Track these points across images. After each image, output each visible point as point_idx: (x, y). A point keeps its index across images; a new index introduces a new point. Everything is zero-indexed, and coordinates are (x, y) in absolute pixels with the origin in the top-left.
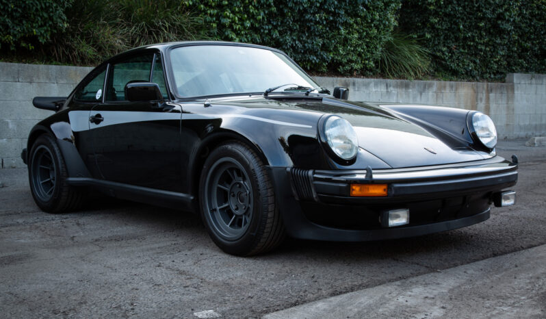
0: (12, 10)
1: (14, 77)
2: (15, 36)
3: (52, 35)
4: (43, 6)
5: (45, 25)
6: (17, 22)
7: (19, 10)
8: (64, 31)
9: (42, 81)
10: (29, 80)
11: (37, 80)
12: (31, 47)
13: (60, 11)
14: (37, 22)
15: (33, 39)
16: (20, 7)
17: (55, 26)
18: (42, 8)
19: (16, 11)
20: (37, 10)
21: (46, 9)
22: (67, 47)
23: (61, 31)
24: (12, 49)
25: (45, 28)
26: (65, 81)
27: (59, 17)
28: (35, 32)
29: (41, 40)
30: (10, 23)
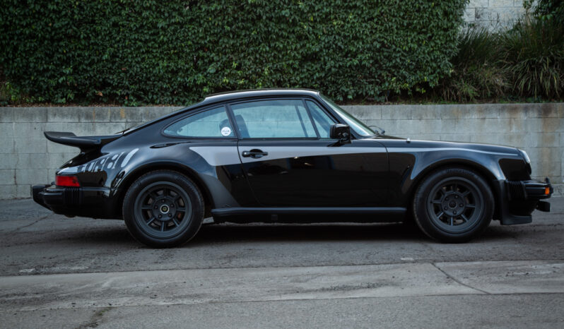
0: (409, 64)
1: (408, 116)
2: (410, 84)
3: (440, 80)
4: (433, 58)
5: (434, 72)
6: (413, 72)
7: (413, 63)
9: (429, 118)
10: (419, 118)
11: (426, 118)
12: (424, 91)
14: (428, 71)
15: (425, 85)
16: (414, 61)
17: (442, 73)
18: (431, 59)
19: (411, 64)
20: (427, 62)
21: (435, 60)
22: (453, 88)
23: (448, 75)
24: (409, 93)
25: (435, 75)
26: (448, 117)
27: (445, 65)
28: (426, 79)
29: (432, 85)
30: (407, 74)
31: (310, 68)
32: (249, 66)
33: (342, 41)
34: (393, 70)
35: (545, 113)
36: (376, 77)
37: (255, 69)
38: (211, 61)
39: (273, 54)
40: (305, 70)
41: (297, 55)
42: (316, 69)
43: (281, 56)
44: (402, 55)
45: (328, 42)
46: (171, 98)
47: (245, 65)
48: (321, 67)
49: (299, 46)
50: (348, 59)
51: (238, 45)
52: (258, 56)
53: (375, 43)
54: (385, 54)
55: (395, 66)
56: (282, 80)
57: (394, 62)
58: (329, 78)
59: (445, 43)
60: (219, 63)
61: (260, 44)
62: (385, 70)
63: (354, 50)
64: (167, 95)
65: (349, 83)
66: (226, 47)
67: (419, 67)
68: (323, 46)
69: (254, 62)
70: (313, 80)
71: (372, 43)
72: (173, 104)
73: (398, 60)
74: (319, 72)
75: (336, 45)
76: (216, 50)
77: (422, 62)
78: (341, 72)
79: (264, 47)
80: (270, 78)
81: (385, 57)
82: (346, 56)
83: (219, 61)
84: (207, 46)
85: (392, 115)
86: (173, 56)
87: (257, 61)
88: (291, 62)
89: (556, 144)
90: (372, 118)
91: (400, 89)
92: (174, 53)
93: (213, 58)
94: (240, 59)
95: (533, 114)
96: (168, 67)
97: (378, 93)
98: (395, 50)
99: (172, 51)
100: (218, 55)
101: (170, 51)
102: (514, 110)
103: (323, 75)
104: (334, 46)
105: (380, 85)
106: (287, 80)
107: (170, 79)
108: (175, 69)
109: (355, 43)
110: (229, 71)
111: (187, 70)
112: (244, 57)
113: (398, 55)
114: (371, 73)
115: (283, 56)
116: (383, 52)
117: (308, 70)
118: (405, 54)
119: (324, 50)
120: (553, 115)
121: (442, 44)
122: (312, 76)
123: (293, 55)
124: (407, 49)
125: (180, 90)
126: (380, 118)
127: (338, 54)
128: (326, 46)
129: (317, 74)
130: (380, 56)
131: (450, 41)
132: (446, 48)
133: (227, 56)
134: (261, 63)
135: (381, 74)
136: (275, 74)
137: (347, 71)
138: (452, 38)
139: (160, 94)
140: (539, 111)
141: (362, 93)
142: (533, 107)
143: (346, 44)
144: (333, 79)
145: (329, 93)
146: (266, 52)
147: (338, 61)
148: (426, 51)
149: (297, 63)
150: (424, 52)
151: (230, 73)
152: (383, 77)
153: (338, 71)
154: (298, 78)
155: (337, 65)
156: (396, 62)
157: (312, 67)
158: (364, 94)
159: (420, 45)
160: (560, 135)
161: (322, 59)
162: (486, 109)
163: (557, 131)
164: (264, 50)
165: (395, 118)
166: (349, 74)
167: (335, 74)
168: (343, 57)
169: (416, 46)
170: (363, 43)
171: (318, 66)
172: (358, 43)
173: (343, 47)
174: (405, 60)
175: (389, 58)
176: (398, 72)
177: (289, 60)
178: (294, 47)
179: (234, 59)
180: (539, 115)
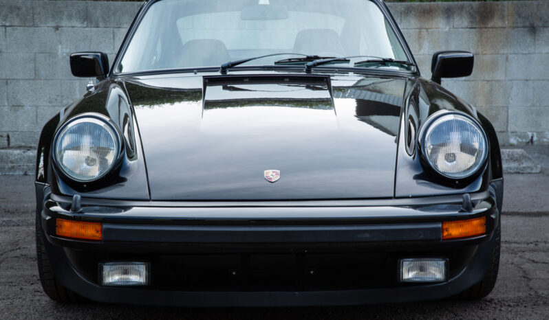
35: (482, 19)
89: (499, 75)
95: (461, 22)
120: (496, 22)
140: (472, 16)
142: (462, 8)
160: (507, 59)
163: (502, 52)
180: (472, 22)
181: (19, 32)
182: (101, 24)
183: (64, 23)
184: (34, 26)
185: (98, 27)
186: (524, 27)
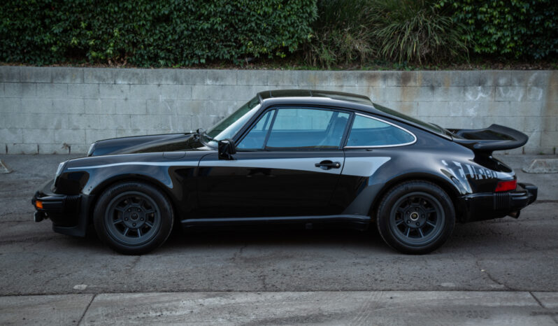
0: (265, 28)
1: (264, 82)
2: (268, 48)
3: (300, 46)
4: (290, 23)
5: (293, 37)
6: (270, 36)
7: (270, 28)
8: (310, 41)
9: (285, 84)
10: (275, 84)
12: (283, 56)
13: (305, 25)
14: (286, 35)
15: (285, 49)
16: (270, 25)
17: (300, 38)
18: (288, 24)
19: (267, 28)
20: (283, 26)
21: (292, 25)
23: (306, 39)
24: (269, 57)
25: (293, 40)
26: (305, 84)
27: (302, 30)
28: (284, 44)
29: (291, 50)
30: (264, 38)
31: (163, 30)
32: (100, 26)
33: (192, 3)
34: (250, 34)
35: (404, 81)
36: (233, 40)
37: (106, 29)
38: (59, 20)
39: (122, 15)
40: (157, 32)
41: (147, 16)
42: (169, 31)
43: (131, 17)
44: (258, 19)
45: (179, 4)
46: (21, 57)
47: (94, 25)
48: (174, 29)
49: (148, 7)
50: (201, 22)
51: (84, 4)
52: (107, 16)
53: (227, 7)
54: (239, 17)
55: (251, 30)
56: (135, 41)
57: (249, 26)
58: (183, 41)
59: (302, 8)
60: (67, 23)
61: (107, 4)
62: (242, 33)
63: (206, 13)
64: (17, 54)
65: (204, 46)
66: (72, 7)
67: (275, 31)
68: (173, 9)
69: (104, 22)
70: (167, 42)
71: (224, 7)
72: (25, 62)
73: (253, 24)
74: (172, 34)
75: (187, 7)
76: (62, 9)
77: (278, 26)
78: (194, 35)
79: (111, 7)
80: (123, 39)
81: (240, 20)
82: (199, 19)
83: (67, 20)
84: (52, 5)
85: (248, 81)
86: (18, 14)
87: (107, 21)
88: (141, 23)
89: (413, 113)
90: (227, 84)
91: (259, 53)
92: (19, 11)
93: (60, 16)
94: (89, 19)
95: (392, 83)
96: (13, 24)
97: (236, 56)
98: (249, 14)
99: (16, 9)
100: (65, 13)
101: (13, 9)
102: (373, 78)
103: (177, 37)
104: (185, 9)
105: (238, 48)
106: (141, 40)
107: (18, 37)
108: (21, 27)
109: (207, 7)
110: (78, 31)
111: (35, 28)
112: (93, 17)
113: (253, 19)
114: (226, 37)
115: (134, 17)
116: (237, 15)
117: (161, 32)
118: (260, 18)
119: (175, 13)
120: (412, 83)
121: (298, 9)
122: (166, 37)
123: (143, 16)
124: (262, 13)
125: (29, 49)
126: (235, 84)
127: (190, 17)
128: (177, 8)
129: (170, 37)
130: (234, 19)
131: (306, 5)
132: (303, 13)
133: (75, 15)
134: (112, 23)
135: (237, 38)
136: (128, 34)
137: (201, 35)
138: (308, 3)
139: (9, 52)
140: (398, 79)
141: (219, 57)
143: (197, 7)
144: (187, 41)
145: (184, 55)
146: (115, 12)
147: (191, 24)
148: (282, 16)
149: (149, 25)
150: (280, 16)
151: (80, 33)
152: (240, 41)
153: (192, 34)
154: (152, 40)
155: (190, 28)
156: (251, 26)
157: (165, 29)
158: (221, 57)
159: (275, 10)
160: (418, 104)
161: (174, 21)
162: (344, 76)
163: (415, 100)
164: (112, 10)
165: (250, 84)
166: (204, 37)
167: (190, 37)
168: (196, 20)
169: (271, 10)
170: (215, 6)
171: (170, 28)
172: (210, 6)
173: (194, 10)
174: (260, 24)
175: (244, 21)
176: (255, 36)
177: (140, 21)
178: (143, 8)
179: (82, 18)
180: (398, 83)
181: (138, 88)
182: (184, 83)
183: (163, 82)
184: (146, 84)
185: (182, 84)
186: (427, 86)
